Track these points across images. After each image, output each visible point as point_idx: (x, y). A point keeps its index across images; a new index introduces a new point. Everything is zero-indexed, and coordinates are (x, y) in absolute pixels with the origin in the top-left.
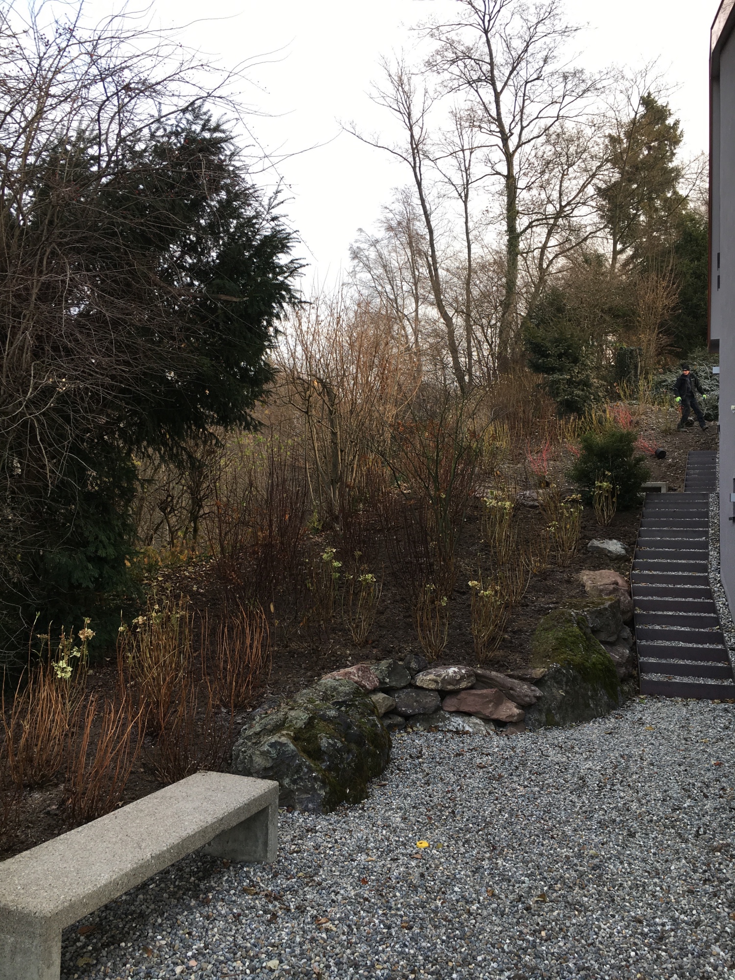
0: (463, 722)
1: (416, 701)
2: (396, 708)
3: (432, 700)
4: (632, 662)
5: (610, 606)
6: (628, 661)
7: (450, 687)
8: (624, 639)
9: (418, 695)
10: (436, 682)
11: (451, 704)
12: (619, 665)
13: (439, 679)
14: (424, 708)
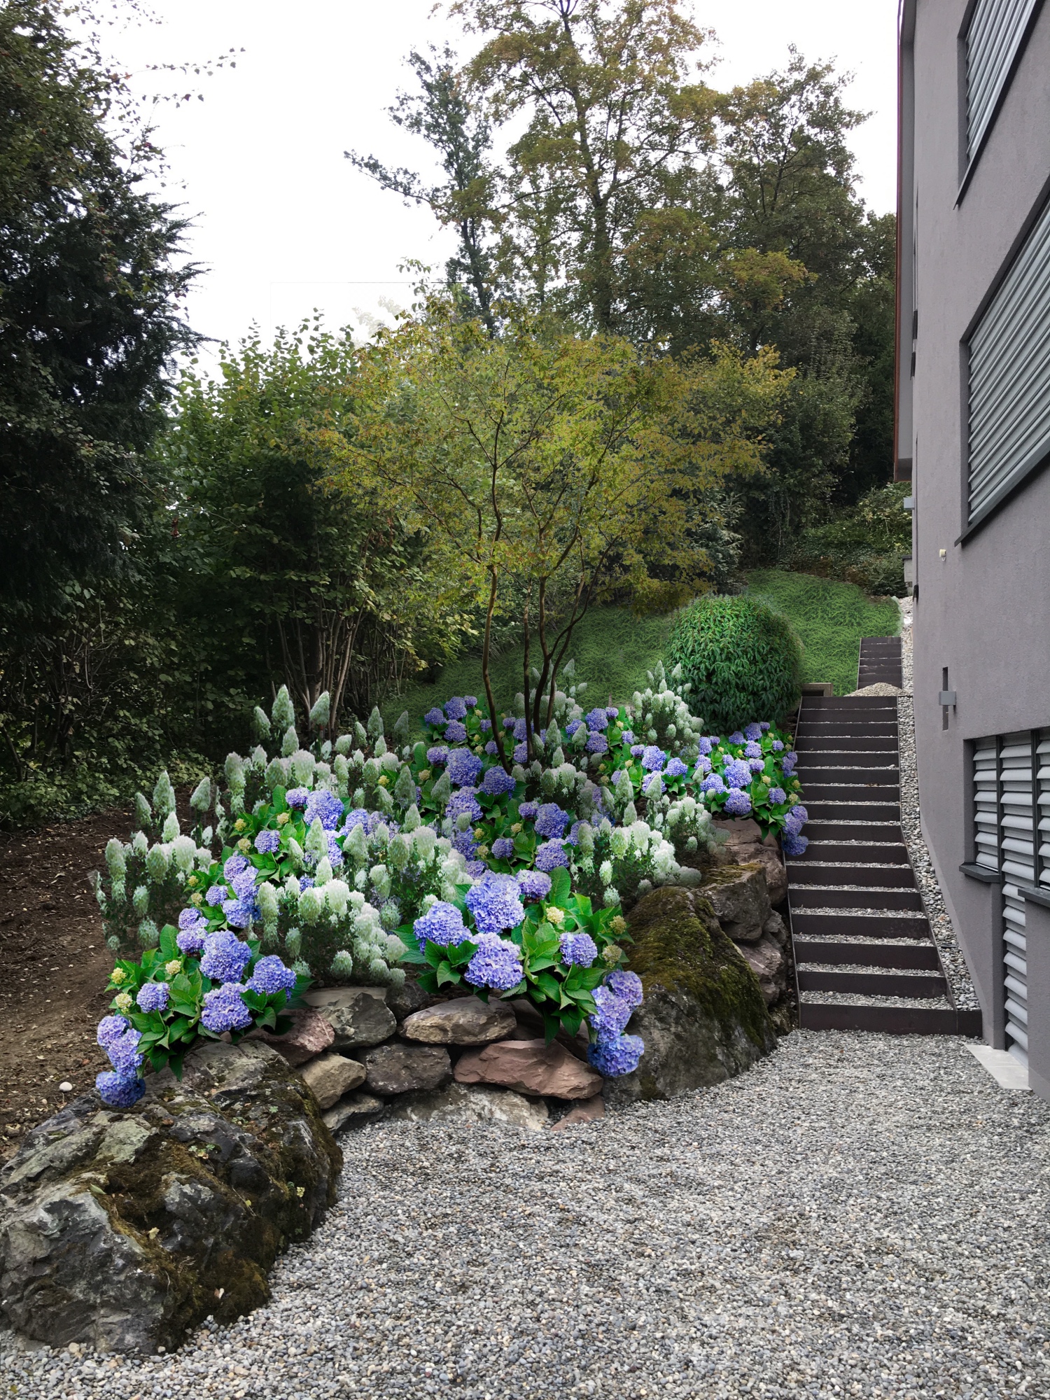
0: (491, 1102)
1: (406, 1067)
2: (366, 1082)
3: (434, 1065)
4: (786, 973)
5: (751, 880)
6: (779, 971)
7: (468, 1039)
8: (773, 934)
9: (409, 1056)
10: (443, 1029)
11: (469, 1070)
12: (765, 980)
13: (448, 1026)
14: (420, 1079)
